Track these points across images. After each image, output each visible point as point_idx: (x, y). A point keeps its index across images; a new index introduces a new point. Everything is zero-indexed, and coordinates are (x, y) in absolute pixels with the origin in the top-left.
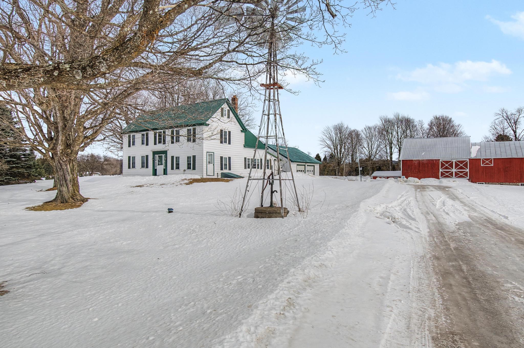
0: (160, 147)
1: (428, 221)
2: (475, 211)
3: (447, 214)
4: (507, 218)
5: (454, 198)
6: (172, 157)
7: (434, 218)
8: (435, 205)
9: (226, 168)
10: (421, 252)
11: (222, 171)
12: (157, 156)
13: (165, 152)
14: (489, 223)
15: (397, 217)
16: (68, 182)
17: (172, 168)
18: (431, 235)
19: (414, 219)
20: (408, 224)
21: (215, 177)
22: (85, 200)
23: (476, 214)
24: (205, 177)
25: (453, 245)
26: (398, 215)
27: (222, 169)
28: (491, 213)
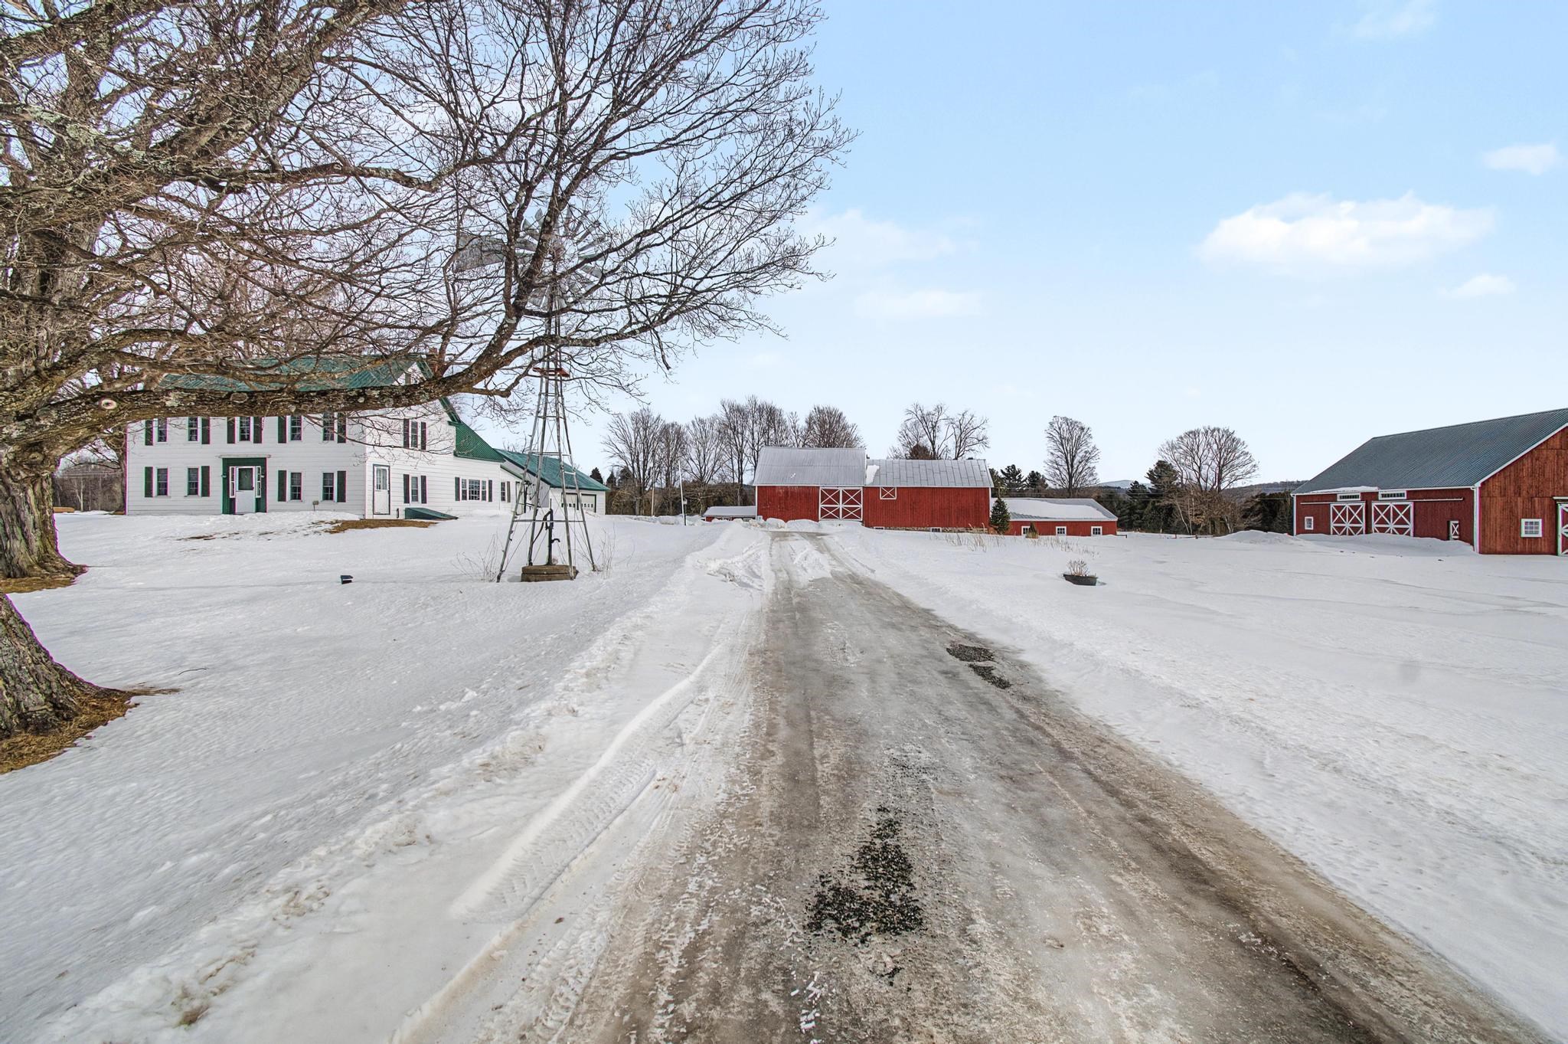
0: (245, 449)
1: (777, 578)
2: (841, 564)
3: (805, 570)
4: (873, 571)
5: (823, 549)
6: (282, 475)
7: (785, 575)
8: (792, 560)
9: (415, 499)
10: (757, 607)
11: (407, 506)
12: (237, 469)
13: (262, 462)
14: (854, 578)
15: (736, 573)
16: (29, 527)
17: (282, 497)
18: (775, 593)
19: (759, 577)
20: (749, 582)
21: (393, 516)
22: (78, 570)
23: (840, 569)
24: (369, 516)
25: (795, 600)
26: (740, 572)
27: (407, 501)
28: (858, 565)
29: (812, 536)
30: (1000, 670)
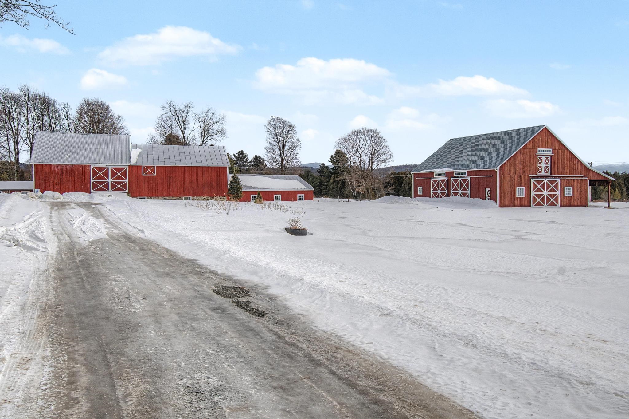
1: (60, 241)
2: (115, 227)
3: (84, 232)
4: (143, 232)
5: (98, 215)
7: (67, 238)
8: (72, 225)
10: (43, 267)
14: (127, 238)
15: (20, 239)
18: (59, 252)
19: (43, 241)
20: (34, 245)
23: (116, 231)
25: (79, 259)
26: (24, 238)
28: (130, 228)
29: (87, 205)
30: (257, 303)
